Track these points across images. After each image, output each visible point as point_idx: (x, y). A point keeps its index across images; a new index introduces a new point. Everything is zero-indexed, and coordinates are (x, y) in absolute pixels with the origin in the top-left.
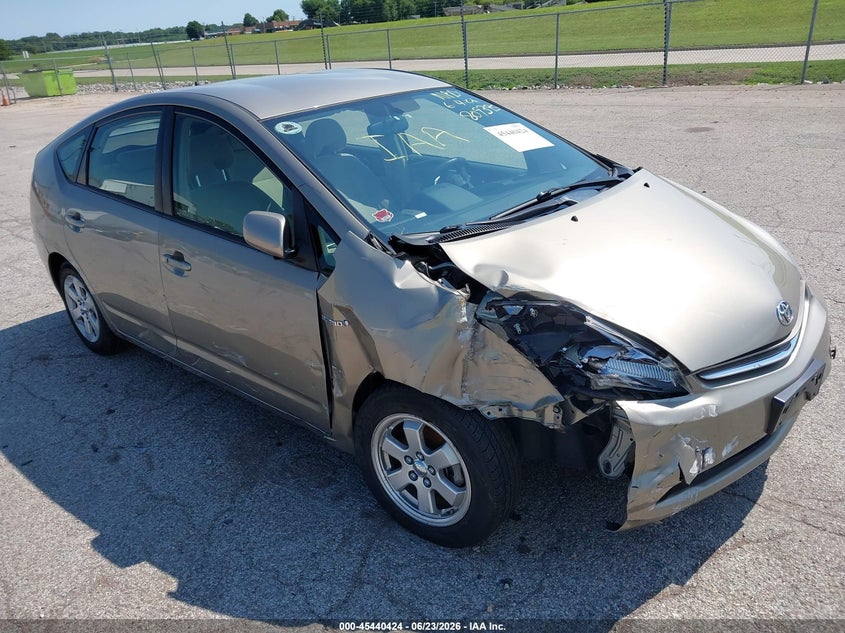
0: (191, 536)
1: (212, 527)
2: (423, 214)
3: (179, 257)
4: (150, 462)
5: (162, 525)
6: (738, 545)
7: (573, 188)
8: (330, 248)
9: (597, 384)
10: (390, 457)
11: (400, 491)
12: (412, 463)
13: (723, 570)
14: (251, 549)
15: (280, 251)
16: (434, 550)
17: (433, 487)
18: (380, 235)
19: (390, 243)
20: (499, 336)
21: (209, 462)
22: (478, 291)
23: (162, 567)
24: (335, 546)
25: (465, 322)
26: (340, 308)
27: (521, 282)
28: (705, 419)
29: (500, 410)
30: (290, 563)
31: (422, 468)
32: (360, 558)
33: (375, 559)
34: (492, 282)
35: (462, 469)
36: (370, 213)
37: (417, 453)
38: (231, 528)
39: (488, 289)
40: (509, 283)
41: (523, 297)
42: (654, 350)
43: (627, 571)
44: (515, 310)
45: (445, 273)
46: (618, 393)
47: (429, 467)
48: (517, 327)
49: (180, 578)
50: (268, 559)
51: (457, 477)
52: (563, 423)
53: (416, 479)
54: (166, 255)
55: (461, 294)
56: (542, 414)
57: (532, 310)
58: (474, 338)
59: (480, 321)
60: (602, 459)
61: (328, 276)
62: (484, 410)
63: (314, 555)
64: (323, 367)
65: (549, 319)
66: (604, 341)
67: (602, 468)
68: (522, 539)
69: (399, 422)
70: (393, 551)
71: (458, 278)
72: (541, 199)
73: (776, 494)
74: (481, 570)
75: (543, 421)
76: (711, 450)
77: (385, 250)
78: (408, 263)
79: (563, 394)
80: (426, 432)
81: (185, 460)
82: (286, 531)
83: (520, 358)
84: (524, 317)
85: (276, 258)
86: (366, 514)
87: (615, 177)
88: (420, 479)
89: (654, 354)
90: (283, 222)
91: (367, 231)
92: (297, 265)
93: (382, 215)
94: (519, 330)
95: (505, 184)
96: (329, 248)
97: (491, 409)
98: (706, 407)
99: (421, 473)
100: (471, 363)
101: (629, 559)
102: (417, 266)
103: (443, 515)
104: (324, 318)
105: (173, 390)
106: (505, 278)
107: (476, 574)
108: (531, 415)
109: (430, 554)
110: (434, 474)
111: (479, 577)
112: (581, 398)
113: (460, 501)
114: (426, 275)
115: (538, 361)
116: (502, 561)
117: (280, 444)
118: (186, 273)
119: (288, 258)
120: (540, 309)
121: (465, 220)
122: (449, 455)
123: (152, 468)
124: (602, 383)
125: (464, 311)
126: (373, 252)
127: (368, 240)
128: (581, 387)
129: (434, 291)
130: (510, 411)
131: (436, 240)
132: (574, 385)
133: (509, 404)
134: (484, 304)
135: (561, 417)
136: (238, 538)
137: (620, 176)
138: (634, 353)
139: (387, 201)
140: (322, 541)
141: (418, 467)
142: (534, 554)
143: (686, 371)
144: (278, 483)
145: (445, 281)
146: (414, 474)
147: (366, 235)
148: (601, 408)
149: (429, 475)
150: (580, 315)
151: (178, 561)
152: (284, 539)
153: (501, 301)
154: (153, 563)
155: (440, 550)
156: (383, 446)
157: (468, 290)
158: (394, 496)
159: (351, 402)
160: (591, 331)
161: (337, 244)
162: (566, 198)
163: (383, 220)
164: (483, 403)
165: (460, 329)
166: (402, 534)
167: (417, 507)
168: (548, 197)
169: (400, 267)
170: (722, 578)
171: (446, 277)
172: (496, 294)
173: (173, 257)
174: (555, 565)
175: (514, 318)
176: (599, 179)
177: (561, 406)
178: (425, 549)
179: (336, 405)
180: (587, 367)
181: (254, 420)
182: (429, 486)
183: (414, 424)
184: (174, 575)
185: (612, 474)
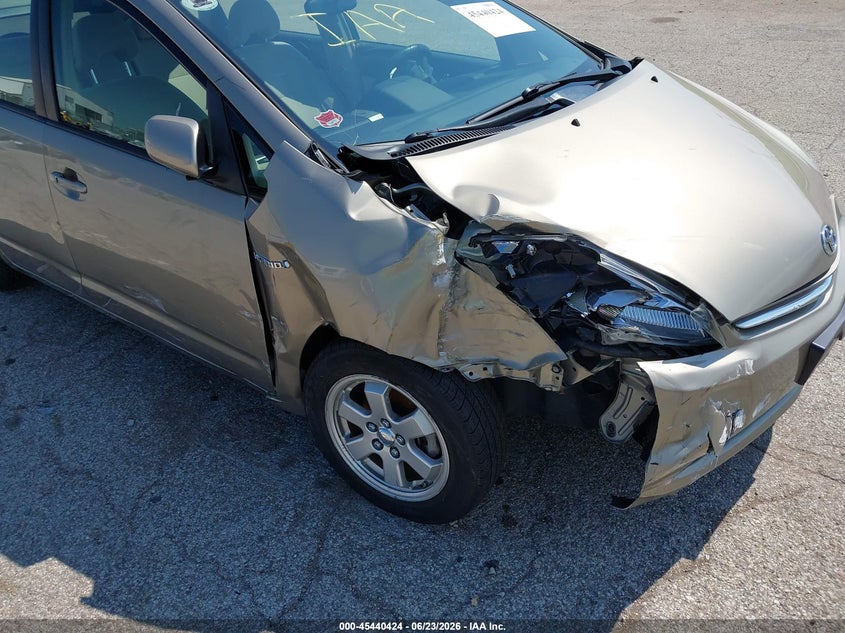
0: (109, 520)
1: (136, 507)
2: (379, 116)
3: (70, 176)
4: (59, 427)
5: (72, 508)
6: (750, 506)
7: (563, 83)
8: (260, 162)
9: (610, 340)
10: (349, 422)
11: (362, 460)
12: (376, 430)
13: (737, 537)
14: (185, 535)
15: (193, 168)
16: (404, 526)
17: (401, 458)
18: (326, 144)
19: (340, 157)
20: (486, 280)
21: (131, 422)
22: (458, 222)
23: (73, 564)
24: (286, 526)
25: (443, 264)
26: (277, 246)
27: (515, 209)
28: (741, 378)
29: (485, 369)
30: (233, 551)
31: (388, 436)
32: (316, 541)
33: (335, 541)
34: (478, 210)
35: (437, 438)
36: (310, 115)
37: (382, 420)
38: (159, 506)
39: (471, 218)
40: (500, 212)
41: (518, 229)
42: (683, 295)
43: (630, 544)
44: (508, 247)
45: (414, 197)
46: (635, 349)
47: (397, 435)
48: (510, 269)
49: (96, 578)
50: (206, 546)
51: (431, 447)
52: (563, 384)
53: (381, 448)
54: (54, 173)
55: (437, 227)
56: (537, 374)
57: (531, 247)
58: (454, 283)
59: (461, 260)
60: (605, 419)
61: (259, 202)
62: (465, 370)
63: (261, 539)
64: (260, 317)
65: (550, 257)
66: (619, 284)
67: (604, 430)
68: (506, 508)
69: (358, 382)
70: (356, 531)
71: (432, 205)
72: (528, 97)
73: (787, 441)
74: (461, 550)
75: (537, 381)
76: (741, 412)
77: (334, 166)
78: (365, 184)
79: (565, 351)
80: (393, 396)
81: (102, 420)
82: (226, 509)
83: (513, 308)
84: (519, 256)
85: (190, 178)
86: (321, 484)
87: (608, 70)
88: (386, 449)
89: (683, 300)
90: (196, 130)
91: (308, 140)
92: (218, 187)
93: (328, 117)
94: (513, 273)
95: (476, 77)
96: (259, 164)
97: (473, 369)
98: (742, 363)
99: (387, 442)
100: (449, 315)
101: (631, 529)
102: (377, 188)
103: (415, 488)
104: (257, 256)
105: (86, 332)
106: (494, 204)
107: (455, 555)
108: (525, 375)
109: (399, 532)
110: (404, 443)
111: (459, 560)
112: (586, 353)
113: (435, 474)
114: (391, 202)
115: (535, 311)
116: (484, 538)
117: (215, 398)
118: (82, 196)
119: (205, 177)
120: (538, 245)
121: (436, 124)
122: (421, 422)
123: (61, 433)
124: (617, 336)
125: (441, 249)
126: (318, 170)
127: (311, 153)
128: (588, 342)
129: (402, 224)
130: (496, 369)
131: (400, 153)
132: (580, 339)
133: (496, 362)
134: (466, 239)
135: (561, 377)
136: (169, 520)
137: (614, 69)
138: (659, 299)
139: (331, 100)
140: (270, 520)
141: (385, 435)
142: (521, 527)
143: (722, 319)
144: (215, 448)
145: (416, 209)
146: (379, 443)
147: (308, 146)
148: (611, 364)
149: (398, 445)
150: (592, 252)
151: (93, 554)
152: (225, 519)
153: (489, 235)
154: (62, 559)
155: (411, 526)
156: (339, 410)
157: (447, 221)
158: (355, 466)
159: (298, 358)
160: (605, 273)
161: (269, 157)
162: (556, 96)
163: (330, 124)
164: (463, 362)
165: (436, 273)
166: (364, 507)
167: (382, 478)
168: (534, 94)
169: (355, 190)
170: (737, 548)
171: (415, 203)
172: (483, 226)
173: (64, 176)
174: (546, 540)
175: (506, 258)
176: (589, 72)
177: (561, 366)
178: (393, 525)
179: (280, 363)
180: (595, 316)
181: (184, 367)
182: (398, 456)
183: (378, 387)
184: (88, 574)
185: (617, 437)
